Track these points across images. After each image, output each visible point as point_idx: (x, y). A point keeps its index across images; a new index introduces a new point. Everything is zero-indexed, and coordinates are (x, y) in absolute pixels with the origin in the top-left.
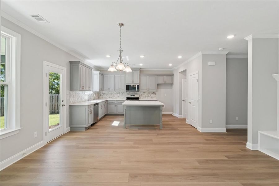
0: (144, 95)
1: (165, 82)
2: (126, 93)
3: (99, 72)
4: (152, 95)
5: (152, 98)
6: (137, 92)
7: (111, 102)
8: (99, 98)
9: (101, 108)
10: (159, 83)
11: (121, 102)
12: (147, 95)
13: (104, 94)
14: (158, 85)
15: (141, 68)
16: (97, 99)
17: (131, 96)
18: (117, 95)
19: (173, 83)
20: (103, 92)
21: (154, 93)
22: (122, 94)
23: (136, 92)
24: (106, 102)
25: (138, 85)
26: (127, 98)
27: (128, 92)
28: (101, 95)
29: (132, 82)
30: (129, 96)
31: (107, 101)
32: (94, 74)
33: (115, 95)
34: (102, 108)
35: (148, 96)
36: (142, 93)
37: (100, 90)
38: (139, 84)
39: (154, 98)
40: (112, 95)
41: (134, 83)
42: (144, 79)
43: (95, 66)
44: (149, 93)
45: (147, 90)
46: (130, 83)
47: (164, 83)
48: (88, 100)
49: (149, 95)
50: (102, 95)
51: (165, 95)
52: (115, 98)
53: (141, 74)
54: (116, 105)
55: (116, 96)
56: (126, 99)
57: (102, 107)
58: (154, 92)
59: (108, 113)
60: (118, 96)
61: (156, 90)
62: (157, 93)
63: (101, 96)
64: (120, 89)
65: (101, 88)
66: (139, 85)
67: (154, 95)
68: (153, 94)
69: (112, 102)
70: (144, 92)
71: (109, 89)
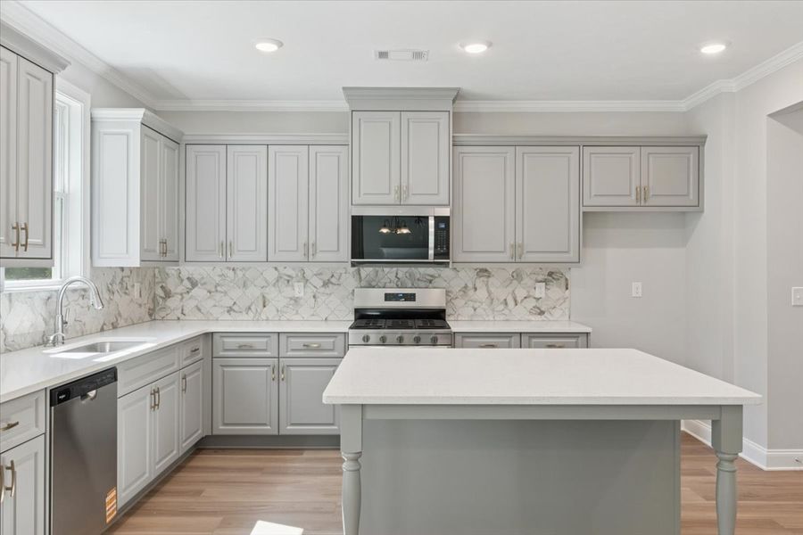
0: (482, 294)
1: (643, 194)
2: (348, 276)
3: (139, 113)
4: (540, 290)
5: (542, 313)
6: (431, 270)
7: (241, 348)
8: (151, 313)
9: (148, 401)
10: (591, 202)
11: (314, 342)
12: (501, 293)
13: (194, 284)
14: (589, 218)
15: (458, 96)
16: (133, 323)
17: (388, 297)
18: (288, 292)
19: (698, 206)
20: (187, 270)
21: (551, 277)
22: (326, 284)
23: (422, 270)
24: (200, 345)
25: (438, 219)
26: (357, 311)
27: (366, 271)
28: (168, 295)
29: (392, 198)
30: (375, 300)
31: (209, 336)
32: (99, 129)
33: (272, 293)
34: (155, 406)
35: (511, 302)
36: (466, 276)
37: (156, 256)
38: (445, 212)
39: (557, 313)
40: (254, 292)
41: (413, 200)
42: (484, 171)
43: (115, 70)
44: (517, 276)
45: (506, 257)
46: (379, 201)
47: (632, 200)
48: (44, 343)
49: (521, 293)
50: (180, 289)
51: (637, 289)
52: (270, 311)
53: (463, 137)
54: (279, 373)
55: (277, 298)
56: (352, 317)
57: (155, 392)
58: (552, 267)
59: (221, 429)
60: (296, 300)
61: (573, 256)
62: (574, 275)
63: (173, 303)
64: (307, 245)
65: (164, 243)
66: (446, 220)
67: (556, 291)
68: (545, 281)
69: (246, 344)
70: (483, 272)
71: (226, 247)
